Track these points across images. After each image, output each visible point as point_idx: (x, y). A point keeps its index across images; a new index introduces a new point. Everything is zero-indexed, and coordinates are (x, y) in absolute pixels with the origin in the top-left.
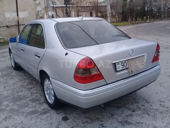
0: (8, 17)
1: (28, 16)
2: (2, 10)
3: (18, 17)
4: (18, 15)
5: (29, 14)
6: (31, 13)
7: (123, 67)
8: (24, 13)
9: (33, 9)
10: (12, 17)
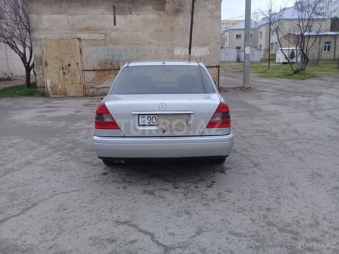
0: (178, 54)
1: (209, 53)
2: (172, 44)
3: (190, 56)
4: (190, 53)
5: (210, 50)
6: (214, 49)
7: (149, 122)
8: (203, 49)
9: (218, 43)
10: (183, 54)
